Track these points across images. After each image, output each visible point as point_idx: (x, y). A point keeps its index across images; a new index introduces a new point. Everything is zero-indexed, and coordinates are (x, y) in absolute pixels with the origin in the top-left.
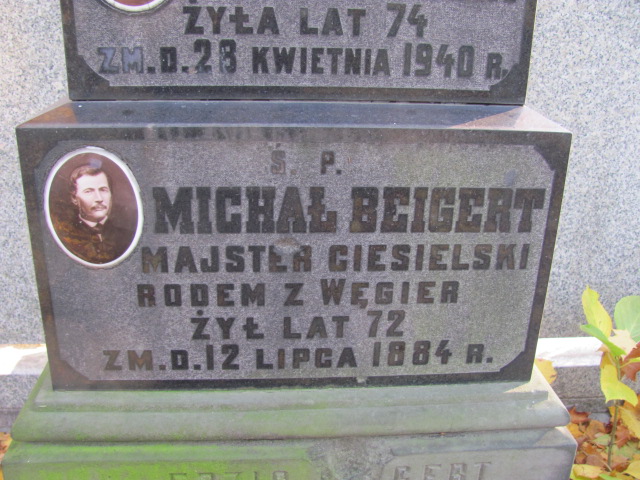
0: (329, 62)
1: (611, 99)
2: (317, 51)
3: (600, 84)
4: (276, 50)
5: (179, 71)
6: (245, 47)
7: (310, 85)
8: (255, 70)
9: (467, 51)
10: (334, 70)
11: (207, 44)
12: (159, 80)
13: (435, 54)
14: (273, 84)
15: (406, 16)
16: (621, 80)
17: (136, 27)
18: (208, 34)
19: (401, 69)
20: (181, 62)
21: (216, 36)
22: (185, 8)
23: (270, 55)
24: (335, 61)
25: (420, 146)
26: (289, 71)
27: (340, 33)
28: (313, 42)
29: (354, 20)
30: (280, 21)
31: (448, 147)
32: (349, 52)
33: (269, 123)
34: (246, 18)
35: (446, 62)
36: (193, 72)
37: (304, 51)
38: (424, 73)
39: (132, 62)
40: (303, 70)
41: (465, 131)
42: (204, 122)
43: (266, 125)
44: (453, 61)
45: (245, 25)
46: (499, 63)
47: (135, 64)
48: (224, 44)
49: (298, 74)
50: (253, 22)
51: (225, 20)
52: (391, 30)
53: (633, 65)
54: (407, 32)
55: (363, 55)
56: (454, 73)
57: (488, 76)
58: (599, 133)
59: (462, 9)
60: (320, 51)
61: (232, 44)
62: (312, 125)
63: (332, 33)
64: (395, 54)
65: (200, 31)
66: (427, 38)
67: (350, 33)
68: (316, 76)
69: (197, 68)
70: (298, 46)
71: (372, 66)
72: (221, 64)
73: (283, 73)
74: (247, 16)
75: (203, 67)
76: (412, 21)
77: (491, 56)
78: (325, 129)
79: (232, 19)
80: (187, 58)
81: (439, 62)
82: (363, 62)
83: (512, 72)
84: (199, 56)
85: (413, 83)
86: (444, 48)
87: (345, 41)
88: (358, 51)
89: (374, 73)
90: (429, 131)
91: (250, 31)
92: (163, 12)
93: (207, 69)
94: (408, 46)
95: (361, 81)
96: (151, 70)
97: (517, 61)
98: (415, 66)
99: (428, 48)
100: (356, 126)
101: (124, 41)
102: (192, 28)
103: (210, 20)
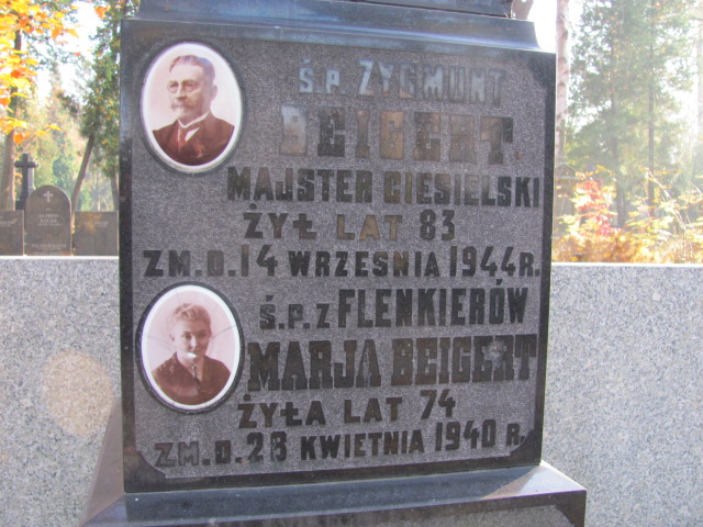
0: (370, 445)
1: (578, 385)
2: (360, 437)
3: (567, 373)
4: (322, 438)
5: (233, 461)
6: (294, 436)
7: (354, 466)
8: (304, 457)
9: (490, 424)
10: (375, 452)
11: (260, 437)
12: (214, 471)
13: (463, 429)
14: (320, 468)
15: (437, 399)
16: (585, 367)
17: (194, 423)
18: (261, 428)
19: (434, 446)
20: (235, 453)
21: (268, 429)
22: (239, 405)
23: (317, 442)
24: (375, 444)
25: (458, 518)
26: (334, 456)
27: (379, 419)
28: (356, 429)
29: (392, 407)
30: (326, 412)
31: (481, 515)
32: (388, 434)
33: (323, 510)
34: (296, 412)
35: (472, 435)
36: (245, 462)
37: (347, 437)
38: (453, 447)
39: (188, 455)
40: (347, 455)
41: (495, 500)
42: (262, 513)
43: (320, 513)
44: (478, 435)
45: (294, 418)
46: (517, 431)
47: (191, 457)
48: (274, 435)
49: (343, 458)
50: (302, 415)
51: (277, 414)
52: (424, 413)
53: (594, 353)
54: (438, 414)
55: (400, 437)
56: (479, 444)
57: (509, 443)
58: (571, 418)
59: (484, 389)
60: (363, 436)
61: (283, 435)
62: (362, 509)
63: (373, 420)
64: (428, 433)
65: (254, 425)
66: (456, 416)
67: (389, 418)
68: (359, 459)
69: (250, 458)
70: (342, 433)
71: (408, 445)
72: (272, 453)
73: (329, 458)
74: (297, 410)
75: (256, 457)
76: (442, 404)
77: (510, 426)
78: (373, 512)
79: (283, 413)
80: (241, 450)
81: (466, 436)
82: (400, 443)
83: (528, 437)
84: (252, 447)
85: (444, 456)
86: (470, 423)
87: (384, 426)
88: (396, 433)
89: (410, 452)
90: (465, 504)
91: (299, 422)
92: (218, 410)
93: (259, 459)
94: (439, 426)
95: (399, 459)
96: (206, 462)
97: (532, 428)
98: (445, 442)
99: (457, 425)
100: (401, 506)
101: (181, 437)
102: (245, 423)
103: (262, 415)
